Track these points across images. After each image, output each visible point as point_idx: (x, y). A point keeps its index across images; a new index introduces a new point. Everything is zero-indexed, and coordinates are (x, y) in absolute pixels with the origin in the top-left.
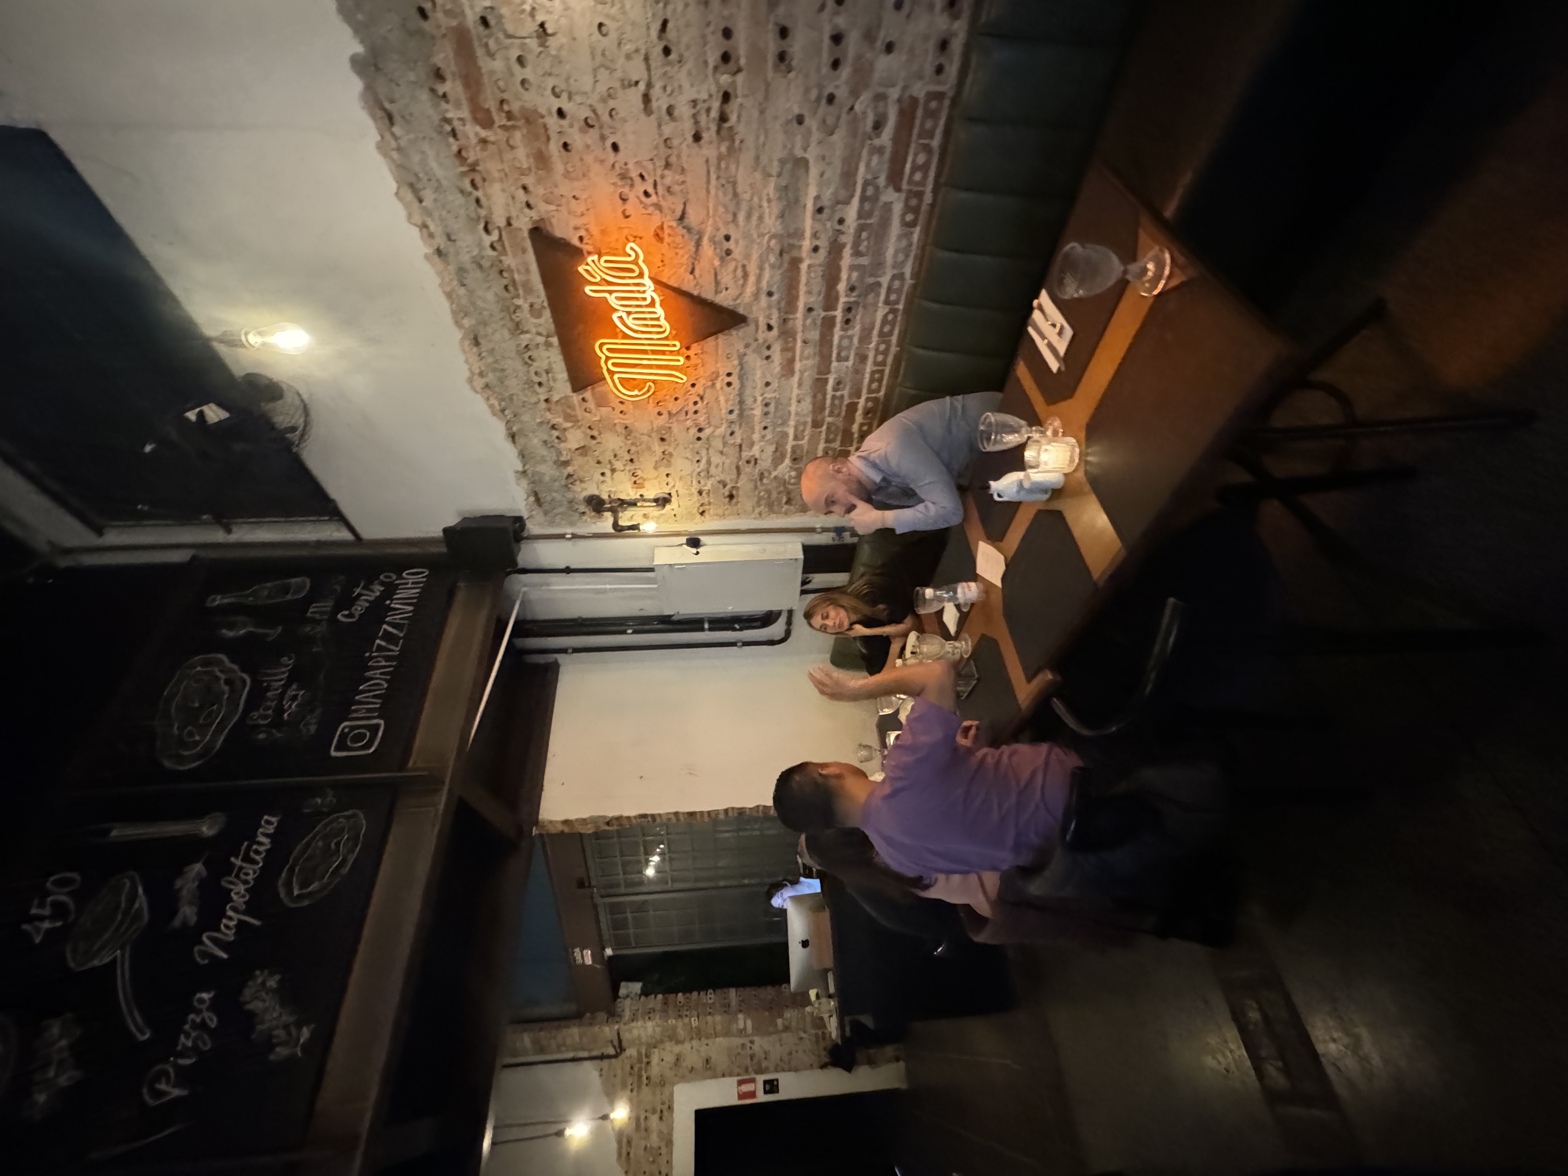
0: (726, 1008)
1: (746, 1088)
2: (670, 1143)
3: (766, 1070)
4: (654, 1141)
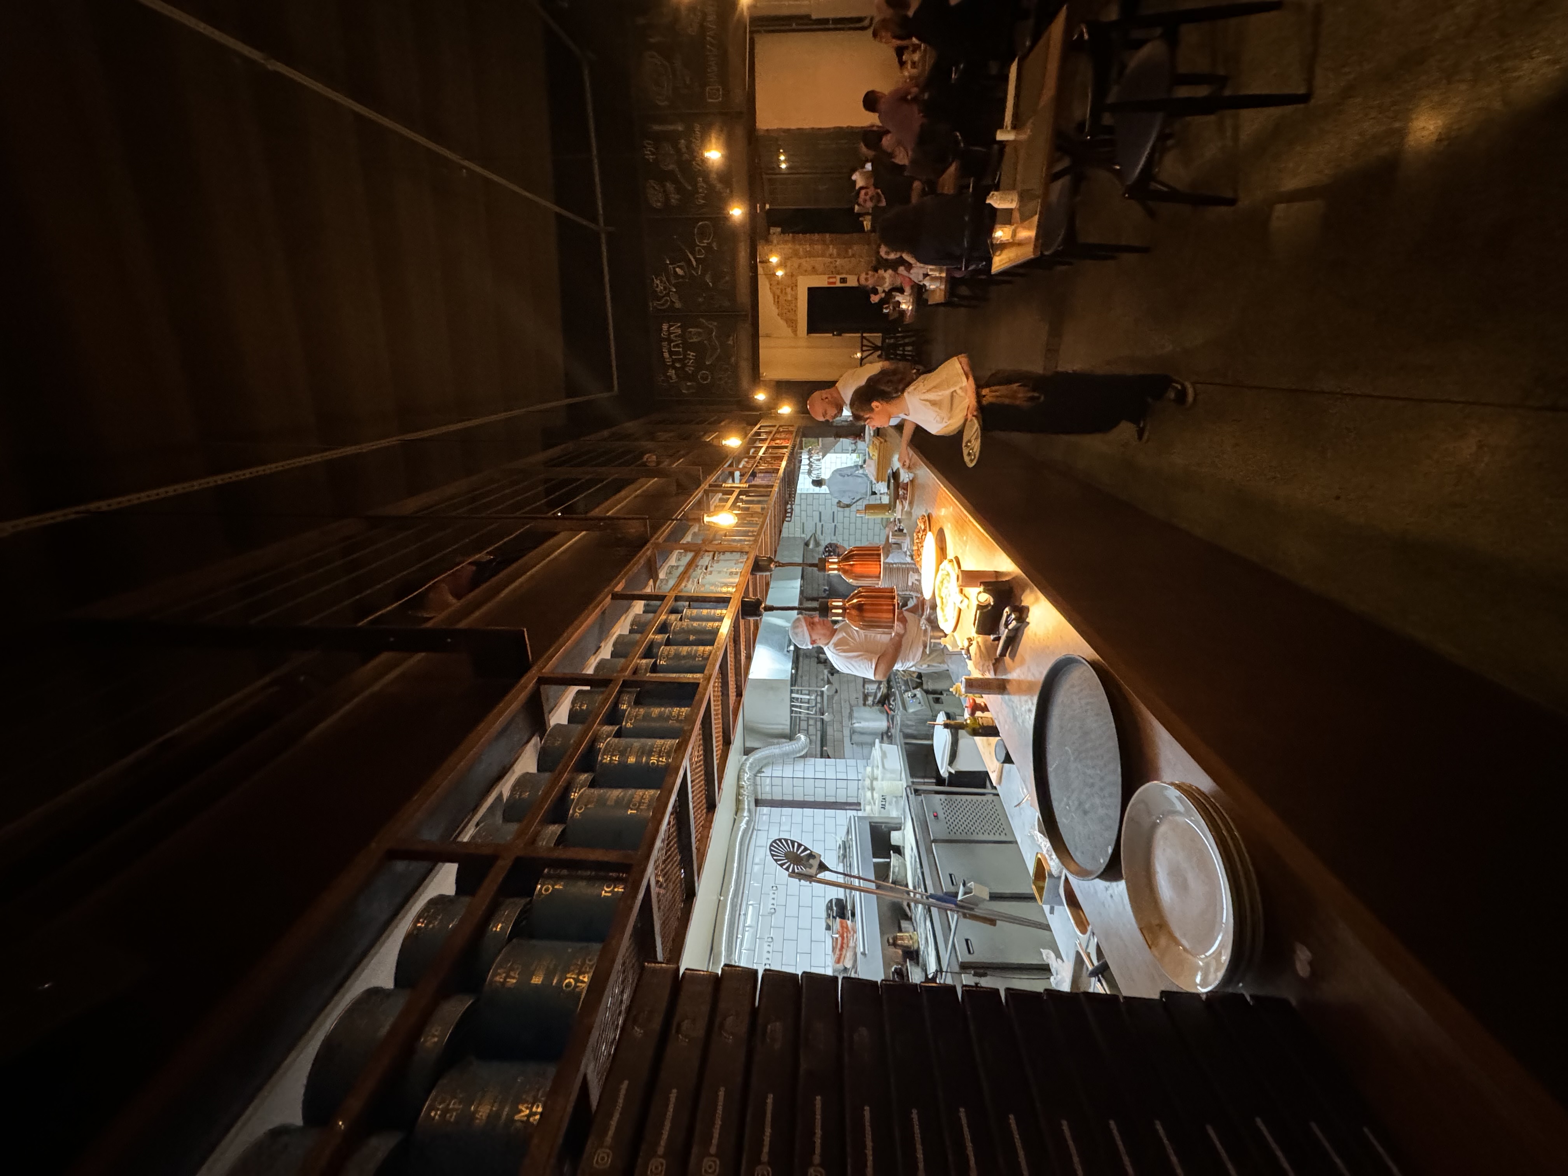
0: (824, 242)
1: (831, 280)
2: (796, 299)
3: (842, 273)
4: (789, 298)
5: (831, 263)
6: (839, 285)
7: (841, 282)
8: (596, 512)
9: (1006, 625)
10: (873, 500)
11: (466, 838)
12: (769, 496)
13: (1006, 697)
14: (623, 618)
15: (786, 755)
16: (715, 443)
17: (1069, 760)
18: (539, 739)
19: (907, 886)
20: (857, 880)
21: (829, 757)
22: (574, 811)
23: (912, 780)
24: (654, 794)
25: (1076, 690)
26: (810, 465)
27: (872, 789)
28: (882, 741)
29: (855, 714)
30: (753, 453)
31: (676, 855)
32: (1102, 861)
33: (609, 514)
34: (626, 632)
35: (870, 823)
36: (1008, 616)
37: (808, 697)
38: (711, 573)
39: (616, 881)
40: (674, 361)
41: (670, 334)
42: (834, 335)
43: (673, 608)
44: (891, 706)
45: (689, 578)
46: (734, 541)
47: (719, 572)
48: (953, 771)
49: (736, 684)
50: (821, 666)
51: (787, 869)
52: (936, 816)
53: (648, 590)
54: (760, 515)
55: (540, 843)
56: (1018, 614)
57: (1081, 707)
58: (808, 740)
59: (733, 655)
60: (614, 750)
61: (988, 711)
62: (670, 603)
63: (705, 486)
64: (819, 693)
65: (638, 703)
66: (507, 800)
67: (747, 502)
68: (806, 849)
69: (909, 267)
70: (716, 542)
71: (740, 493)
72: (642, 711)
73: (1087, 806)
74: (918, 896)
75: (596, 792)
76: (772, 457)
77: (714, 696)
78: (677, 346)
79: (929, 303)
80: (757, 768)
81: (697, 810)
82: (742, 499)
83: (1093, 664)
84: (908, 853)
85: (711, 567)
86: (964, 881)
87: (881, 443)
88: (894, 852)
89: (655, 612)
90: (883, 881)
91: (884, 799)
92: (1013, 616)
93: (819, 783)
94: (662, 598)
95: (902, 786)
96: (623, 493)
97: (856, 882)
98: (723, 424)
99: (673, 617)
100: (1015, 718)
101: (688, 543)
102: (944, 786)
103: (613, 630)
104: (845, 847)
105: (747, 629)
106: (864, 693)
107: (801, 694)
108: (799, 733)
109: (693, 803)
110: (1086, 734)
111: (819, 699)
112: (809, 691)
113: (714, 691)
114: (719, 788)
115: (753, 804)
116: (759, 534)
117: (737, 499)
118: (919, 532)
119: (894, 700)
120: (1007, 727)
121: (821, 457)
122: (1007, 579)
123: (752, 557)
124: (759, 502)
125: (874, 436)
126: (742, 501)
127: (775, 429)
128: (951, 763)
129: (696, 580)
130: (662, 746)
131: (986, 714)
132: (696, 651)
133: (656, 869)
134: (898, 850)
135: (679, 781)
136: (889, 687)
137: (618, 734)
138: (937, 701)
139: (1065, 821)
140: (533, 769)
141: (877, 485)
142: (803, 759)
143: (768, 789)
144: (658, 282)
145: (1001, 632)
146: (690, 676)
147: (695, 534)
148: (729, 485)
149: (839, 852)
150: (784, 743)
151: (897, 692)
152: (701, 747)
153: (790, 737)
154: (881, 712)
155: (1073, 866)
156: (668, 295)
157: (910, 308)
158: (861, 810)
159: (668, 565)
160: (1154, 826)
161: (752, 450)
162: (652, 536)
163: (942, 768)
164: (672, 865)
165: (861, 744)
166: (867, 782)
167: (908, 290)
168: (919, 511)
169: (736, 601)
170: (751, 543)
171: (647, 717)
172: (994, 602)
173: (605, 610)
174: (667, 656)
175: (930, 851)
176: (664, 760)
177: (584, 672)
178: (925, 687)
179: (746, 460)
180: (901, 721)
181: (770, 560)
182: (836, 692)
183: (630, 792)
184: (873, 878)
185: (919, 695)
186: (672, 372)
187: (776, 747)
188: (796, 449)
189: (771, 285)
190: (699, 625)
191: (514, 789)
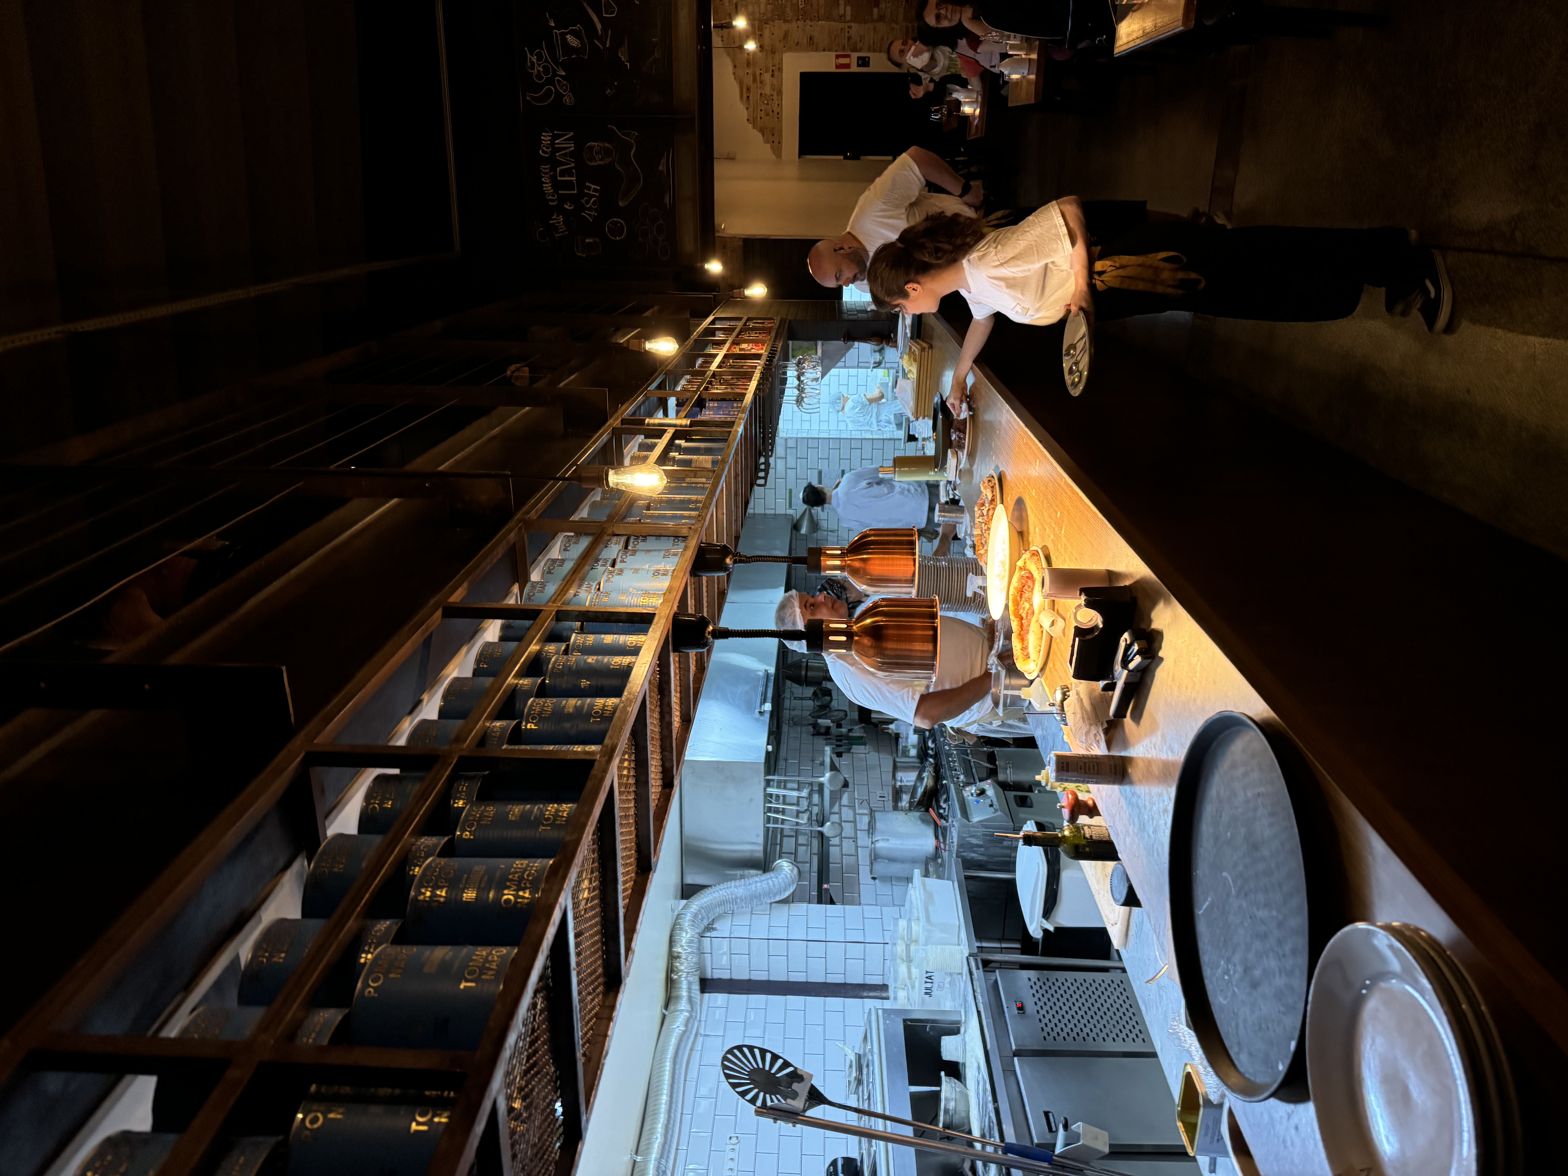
1: (843, 61)
2: (780, 93)
3: (860, 50)
4: (768, 90)
5: (842, 29)
6: (854, 69)
7: (858, 65)
8: (419, 464)
9: (1125, 663)
10: (911, 450)
11: (172, 1031)
12: (725, 440)
13: (1127, 788)
14: (464, 650)
15: (754, 898)
16: (633, 346)
17: (1228, 895)
18: (306, 863)
19: (970, 1132)
20: (880, 1121)
21: (832, 902)
22: (366, 985)
23: (979, 944)
24: (508, 954)
25: (1241, 770)
26: (800, 388)
27: (909, 960)
28: (926, 874)
29: (879, 825)
30: (701, 366)
31: (547, 1063)
32: (1281, 1067)
33: (441, 468)
34: (468, 674)
35: (905, 1021)
36: (1128, 647)
37: (795, 794)
38: (621, 571)
39: (438, 1105)
40: (562, 199)
41: (556, 150)
42: (846, 158)
43: (552, 630)
44: (941, 811)
45: (582, 580)
46: (664, 517)
47: (636, 571)
48: (1051, 929)
49: (663, 766)
50: (820, 740)
51: (753, 1101)
52: (1021, 1008)
53: (511, 601)
54: (711, 474)
55: (305, 1040)
56: (1144, 643)
57: (1248, 801)
58: (796, 870)
59: (656, 715)
60: (439, 877)
61: (1099, 814)
62: (547, 623)
63: (614, 422)
64: (815, 788)
65: (484, 796)
66: (245, 967)
67: (687, 451)
68: (786, 1064)
69: (975, 42)
70: (632, 519)
71: (676, 436)
72: (491, 810)
73: (1257, 973)
74: (990, 1149)
75: (408, 951)
76: (733, 373)
77: (620, 784)
78: (568, 172)
79: (1010, 105)
80: (706, 922)
81: (587, 986)
82: (680, 446)
83: (1264, 727)
84: (971, 1074)
85: (622, 561)
86: (1066, 1119)
87: (923, 349)
88: (946, 1075)
89: (519, 639)
90: (930, 1124)
91: (929, 978)
92: (1136, 647)
93: (817, 949)
94: (532, 614)
95: (962, 953)
96: (468, 432)
97: (879, 1125)
98: (648, 314)
99: (551, 648)
100: (1142, 828)
101: (582, 521)
102: (1037, 955)
103: (447, 671)
104: (861, 1063)
105: (684, 669)
106: (894, 787)
107: (785, 788)
108: (780, 858)
109: (578, 974)
110: (1255, 847)
111: (816, 798)
112: (799, 782)
113: (620, 776)
114: (628, 949)
115: (696, 987)
116: (706, 507)
117: (670, 446)
118: (983, 505)
119: (946, 801)
120: (1128, 840)
121: (819, 375)
122: (1127, 583)
123: (693, 543)
124: (708, 451)
125: (912, 338)
126: (679, 449)
127: (740, 324)
128: (1047, 912)
129: (594, 584)
130: (525, 870)
131: (1096, 821)
132: (591, 706)
133: (508, 1086)
134: (955, 1070)
135: (551, 932)
136: (938, 776)
137: (448, 851)
138: (1023, 802)
139: (1221, 1000)
140: (294, 912)
141: (917, 423)
142: (785, 907)
143: (725, 960)
144: (534, 58)
145: (1116, 674)
146: (578, 748)
147: (594, 505)
148: (657, 421)
149: (850, 1075)
150: (752, 876)
151: (952, 785)
152: (596, 874)
153: (764, 865)
154: (924, 821)
155: (1234, 1079)
156: (550, 82)
157: (978, 111)
158: (887, 998)
159: (547, 558)
160: (1358, 1002)
161: (699, 361)
162: (518, 509)
163: (1031, 924)
164: (540, 1080)
165: (888, 879)
166: (900, 948)
167: (975, 83)
168: (984, 470)
169: (663, 621)
170: (693, 522)
171: (501, 821)
172: (1104, 623)
173: (431, 634)
174: (540, 714)
175: (1009, 1071)
176: (527, 895)
177: (392, 743)
178: (1001, 777)
179: (688, 377)
180: (960, 837)
181: (725, 551)
182: (846, 785)
183: (465, 950)
184: (908, 1117)
185: (990, 792)
186: (558, 220)
187: (738, 883)
188: (775, 360)
189: (735, 67)
190: (597, 661)
191: (258, 948)
